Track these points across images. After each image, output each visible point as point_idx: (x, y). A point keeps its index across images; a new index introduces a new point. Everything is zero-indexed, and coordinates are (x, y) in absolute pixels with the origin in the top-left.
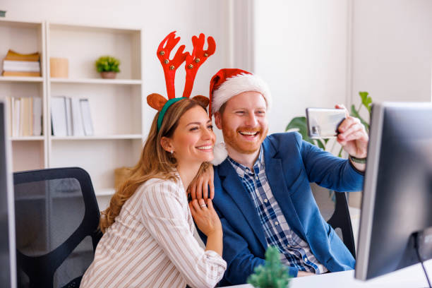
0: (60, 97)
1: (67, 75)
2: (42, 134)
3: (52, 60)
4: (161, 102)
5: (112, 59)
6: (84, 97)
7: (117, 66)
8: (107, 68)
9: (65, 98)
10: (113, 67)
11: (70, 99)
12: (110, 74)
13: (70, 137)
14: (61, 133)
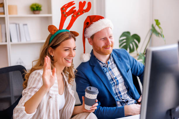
0: (14, 23)
1: (17, 14)
2: (6, 41)
3: (9, 7)
4: (55, 30)
5: (38, 5)
6: (25, 23)
7: (40, 8)
8: (35, 9)
9: (16, 24)
10: (38, 9)
11: (19, 25)
12: (37, 12)
13: (20, 43)
14: (15, 41)
